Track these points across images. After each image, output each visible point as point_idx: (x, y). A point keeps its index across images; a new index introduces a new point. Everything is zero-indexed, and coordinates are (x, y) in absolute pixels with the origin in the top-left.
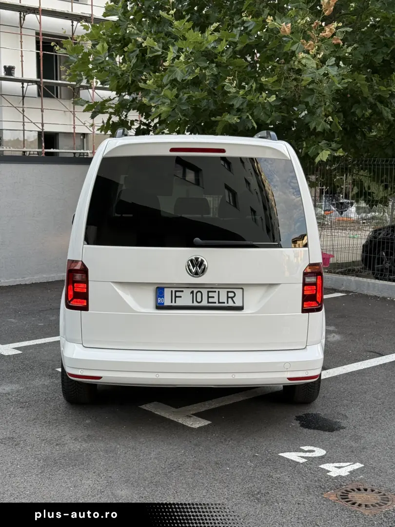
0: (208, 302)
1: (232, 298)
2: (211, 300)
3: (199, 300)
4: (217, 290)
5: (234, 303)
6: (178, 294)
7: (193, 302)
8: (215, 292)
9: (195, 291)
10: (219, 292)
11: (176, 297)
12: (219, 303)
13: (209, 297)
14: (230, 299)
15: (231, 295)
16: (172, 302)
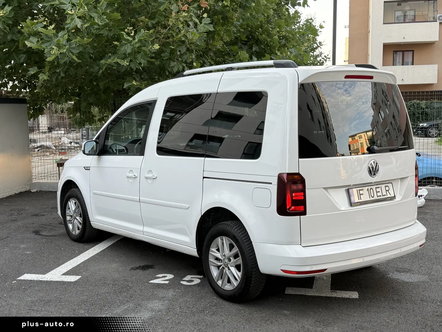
0: (378, 196)
1: (388, 191)
2: (379, 194)
3: (373, 196)
4: (380, 186)
5: (390, 195)
6: (361, 192)
7: (370, 198)
8: (379, 187)
9: (369, 188)
10: (381, 187)
11: (360, 195)
12: (383, 196)
13: (377, 192)
14: (387, 192)
15: (387, 188)
16: (359, 200)
